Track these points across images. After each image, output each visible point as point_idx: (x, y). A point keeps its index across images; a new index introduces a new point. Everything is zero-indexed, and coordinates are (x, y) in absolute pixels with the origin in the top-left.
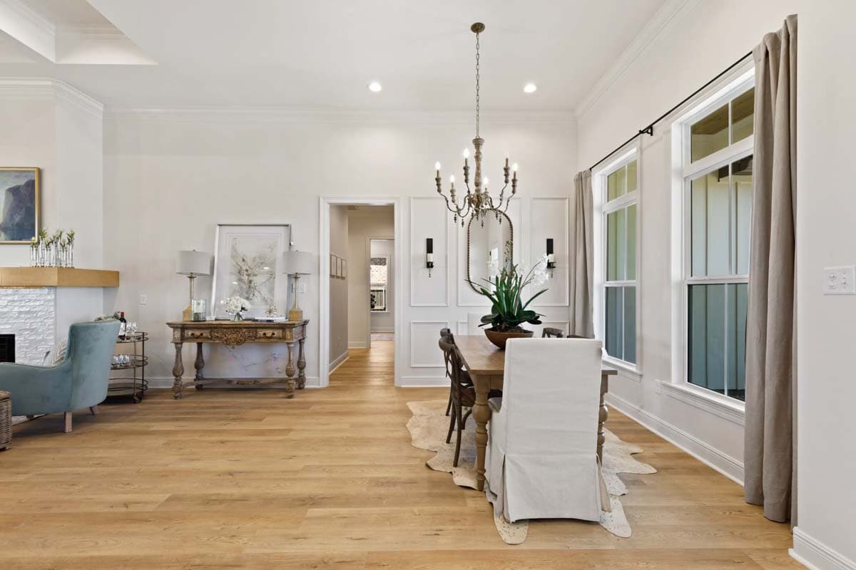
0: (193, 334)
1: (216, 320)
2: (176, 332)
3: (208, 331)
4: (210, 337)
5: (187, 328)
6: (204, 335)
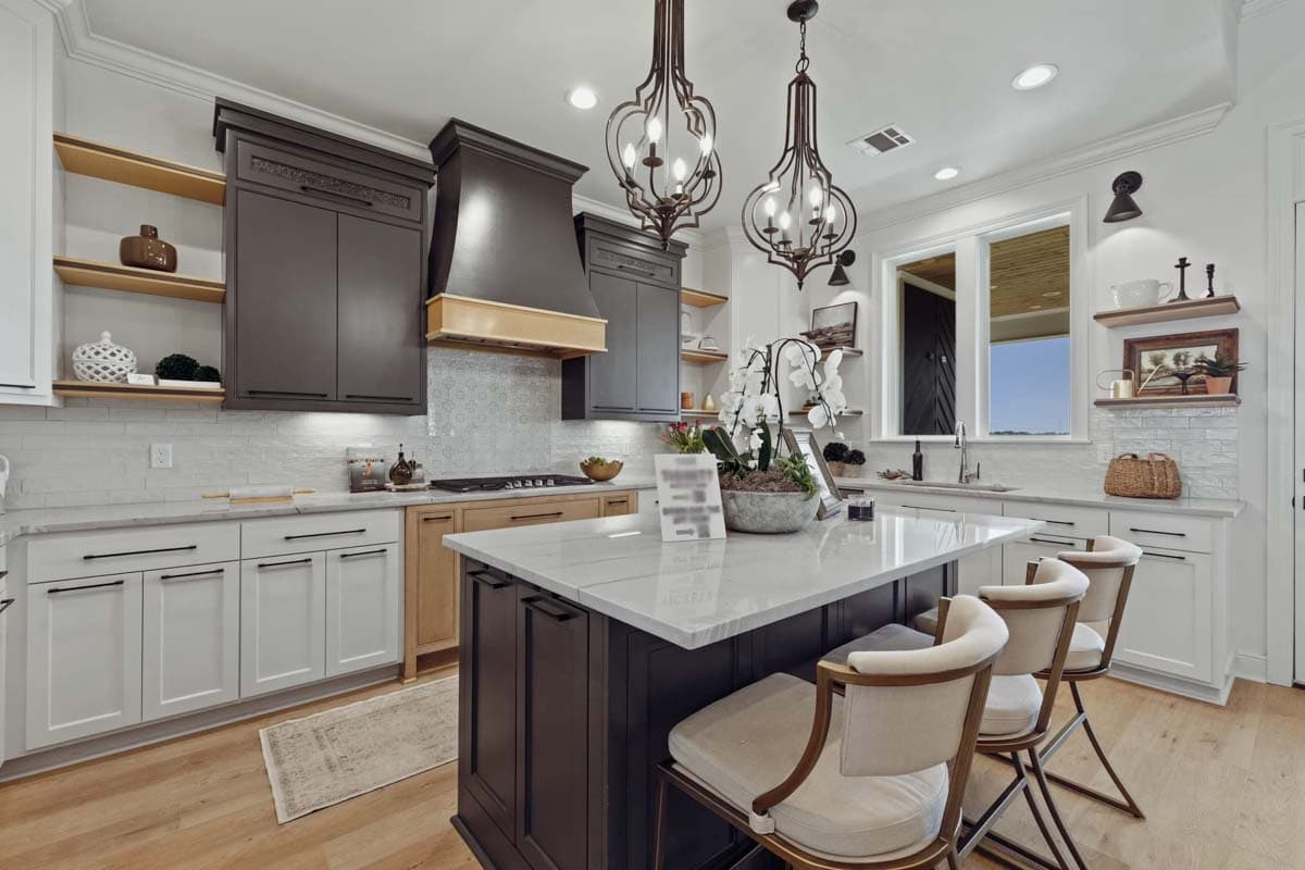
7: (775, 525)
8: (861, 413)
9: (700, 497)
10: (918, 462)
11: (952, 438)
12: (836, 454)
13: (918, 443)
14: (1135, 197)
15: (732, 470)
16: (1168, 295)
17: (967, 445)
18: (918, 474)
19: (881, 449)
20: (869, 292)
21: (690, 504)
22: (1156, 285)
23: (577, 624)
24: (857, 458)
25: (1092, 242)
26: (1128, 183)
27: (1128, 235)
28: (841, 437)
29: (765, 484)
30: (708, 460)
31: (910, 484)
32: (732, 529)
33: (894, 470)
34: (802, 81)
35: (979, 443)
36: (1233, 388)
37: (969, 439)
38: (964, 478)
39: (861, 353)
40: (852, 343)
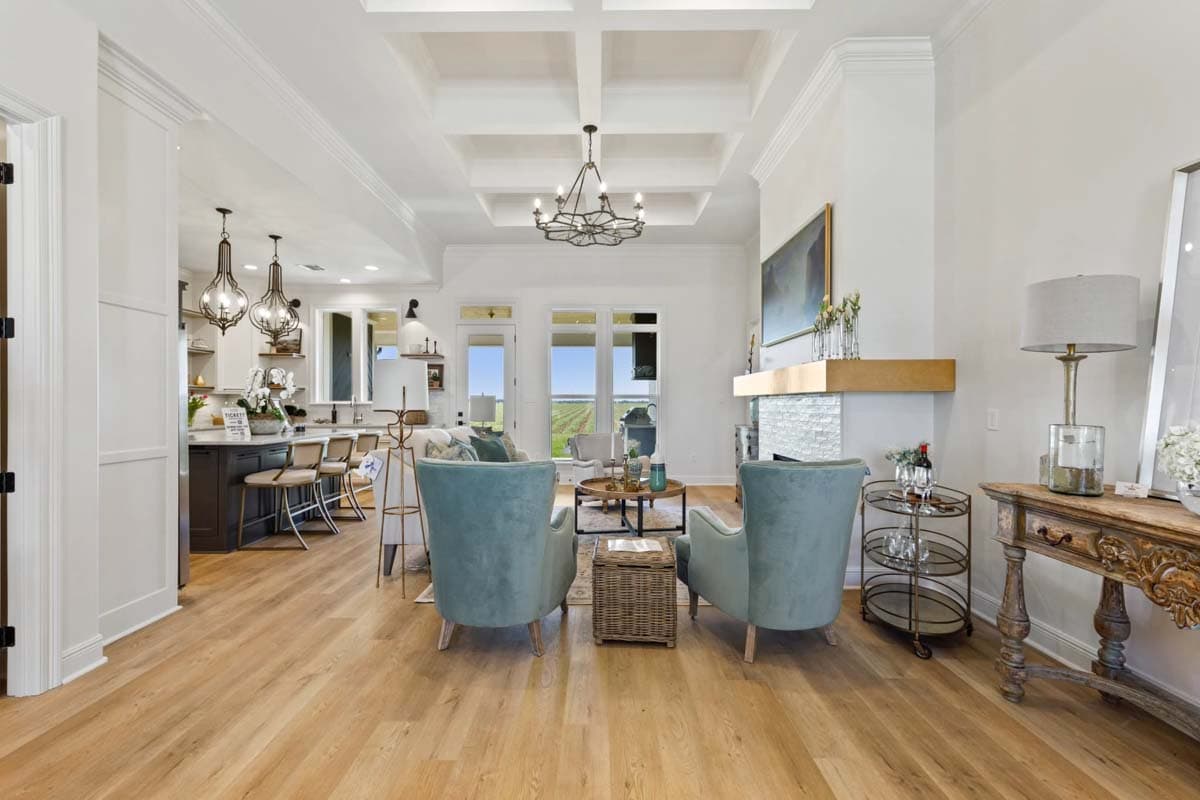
0: (1044, 531)
1: (1156, 497)
2: (1004, 513)
3: (1085, 531)
4: (1094, 553)
5: (1032, 510)
6: (1076, 542)
7: (269, 431)
8: (303, 389)
9: (240, 422)
10: (334, 415)
11: (349, 402)
12: (291, 411)
13: (334, 405)
14: (414, 309)
15: (251, 413)
16: (424, 349)
17: (356, 406)
18: (334, 419)
19: (315, 409)
20: (309, 325)
21: (237, 424)
22: (420, 346)
23: (213, 453)
24: (302, 413)
25: (403, 324)
26: (414, 304)
27: (413, 324)
28: (293, 403)
29: (266, 417)
30: (243, 410)
31: (331, 424)
32: (252, 434)
33: (322, 419)
34: (276, 264)
35: (362, 405)
36: (441, 385)
37: (358, 403)
38: (356, 421)
39: (304, 357)
40: (299, 351)
